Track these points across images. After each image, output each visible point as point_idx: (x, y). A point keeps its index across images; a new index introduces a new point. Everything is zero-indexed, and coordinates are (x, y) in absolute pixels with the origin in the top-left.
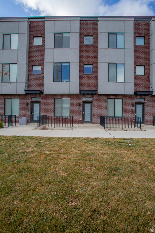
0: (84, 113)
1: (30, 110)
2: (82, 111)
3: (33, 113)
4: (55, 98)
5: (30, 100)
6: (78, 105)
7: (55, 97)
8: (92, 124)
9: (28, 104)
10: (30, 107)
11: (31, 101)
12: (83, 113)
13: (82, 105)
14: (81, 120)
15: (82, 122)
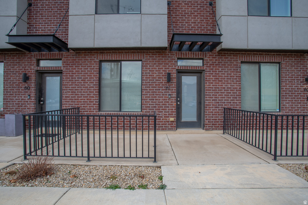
0: (180, 101)
1: (33, 95)
2: (174, 95)
3: (44, 101)
4: (101, 61)
5: (34, 68)
6: (164, 80)
7: (101, 57)
8: (201, 131)
9: (26, 78)
10: (33, 85)
11: (36, 68)
12: (177, 101)
13: (175, 80)
14: (172, 119)
15: (174, 124)
